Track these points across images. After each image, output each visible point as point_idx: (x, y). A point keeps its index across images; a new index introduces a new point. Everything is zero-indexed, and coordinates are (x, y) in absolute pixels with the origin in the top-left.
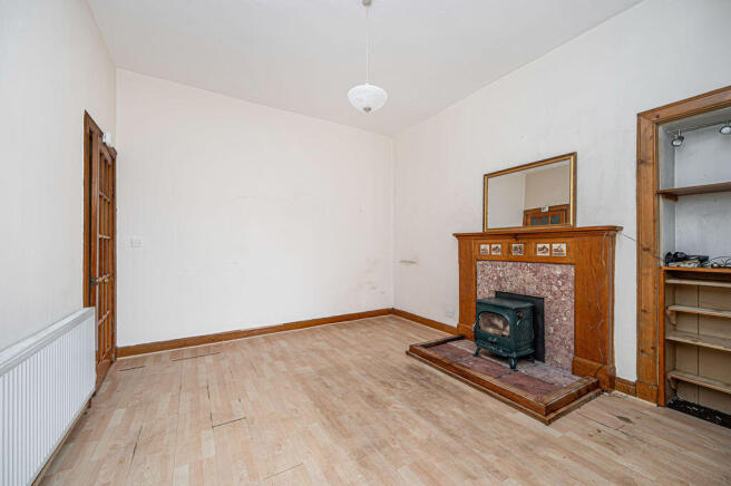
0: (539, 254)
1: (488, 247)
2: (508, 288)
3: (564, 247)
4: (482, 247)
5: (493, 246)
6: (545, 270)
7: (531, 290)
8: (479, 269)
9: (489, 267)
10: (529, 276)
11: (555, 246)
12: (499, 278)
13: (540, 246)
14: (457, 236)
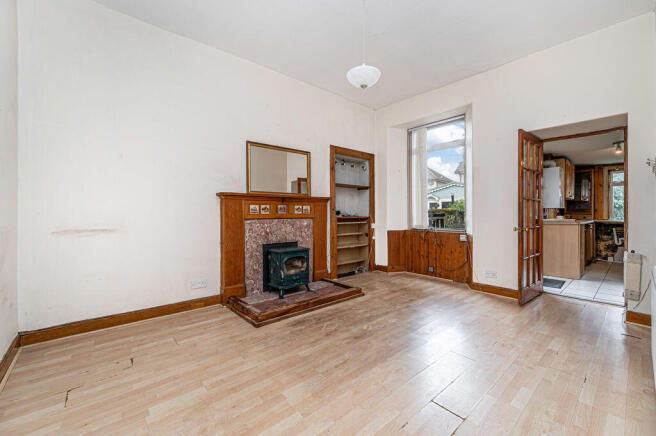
0: (296, 212)
1: (257, 207)
2: (274, 239)
3: (309, 208)
4: (252, 207)
5: (263, 206)
6: (298, 222)
7: (290, 238)
8: (247, 227)
9: (256, 225)
10: (289, 227)
11: (305, 207)
12: (267, 233)
13: (296, 207)
14: (220, 195)
